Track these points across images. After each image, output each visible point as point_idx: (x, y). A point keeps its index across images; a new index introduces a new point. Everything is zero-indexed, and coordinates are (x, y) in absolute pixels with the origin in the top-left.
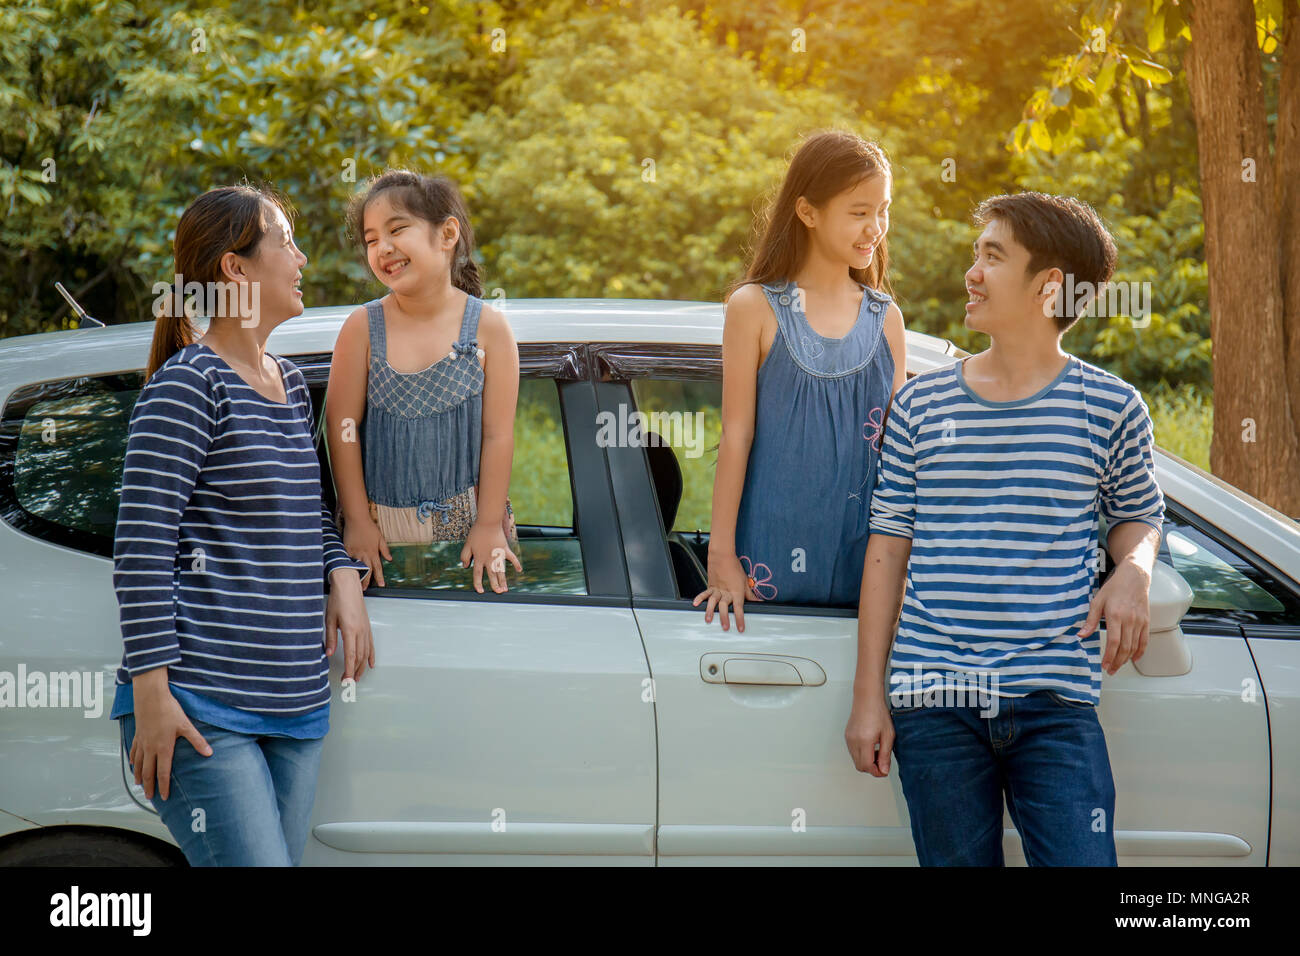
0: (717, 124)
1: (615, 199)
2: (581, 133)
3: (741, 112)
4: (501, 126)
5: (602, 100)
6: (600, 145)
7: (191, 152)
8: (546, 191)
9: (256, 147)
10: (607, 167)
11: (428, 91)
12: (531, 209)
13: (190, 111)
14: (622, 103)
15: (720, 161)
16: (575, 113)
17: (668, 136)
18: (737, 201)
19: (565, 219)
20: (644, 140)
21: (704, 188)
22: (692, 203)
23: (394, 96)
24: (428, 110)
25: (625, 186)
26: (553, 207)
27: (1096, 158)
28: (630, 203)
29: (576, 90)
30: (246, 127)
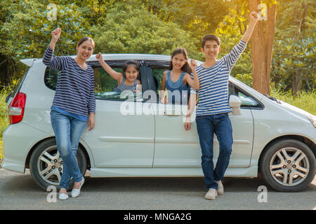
0: (150, 29)
1: (126, 45)
2: (118, 30)
3: (155, 27)
4: (99, 28)
5: (123, 23)
6: (123, 33)
7: (29, 32)
8: (110, 43)
9: (45, 31)
10: (125, 38)
11: (84, 20)
12: (107, 47)
13: (29, 23)
14: (128, 24)
15: (150, 37)
16: (117, 26)
17: (138, 31)
18: (154, 46)
19: (115, 49)
20: (133, 32)
21: (147, 43)
22: (144, 46)
23: (76, 21)
24: (83, 24)
25: (129, 42)
26: (112, 47)
27: (234, 39)
28: (130, 46)
29: (117, 20)
30: (43, 26)
